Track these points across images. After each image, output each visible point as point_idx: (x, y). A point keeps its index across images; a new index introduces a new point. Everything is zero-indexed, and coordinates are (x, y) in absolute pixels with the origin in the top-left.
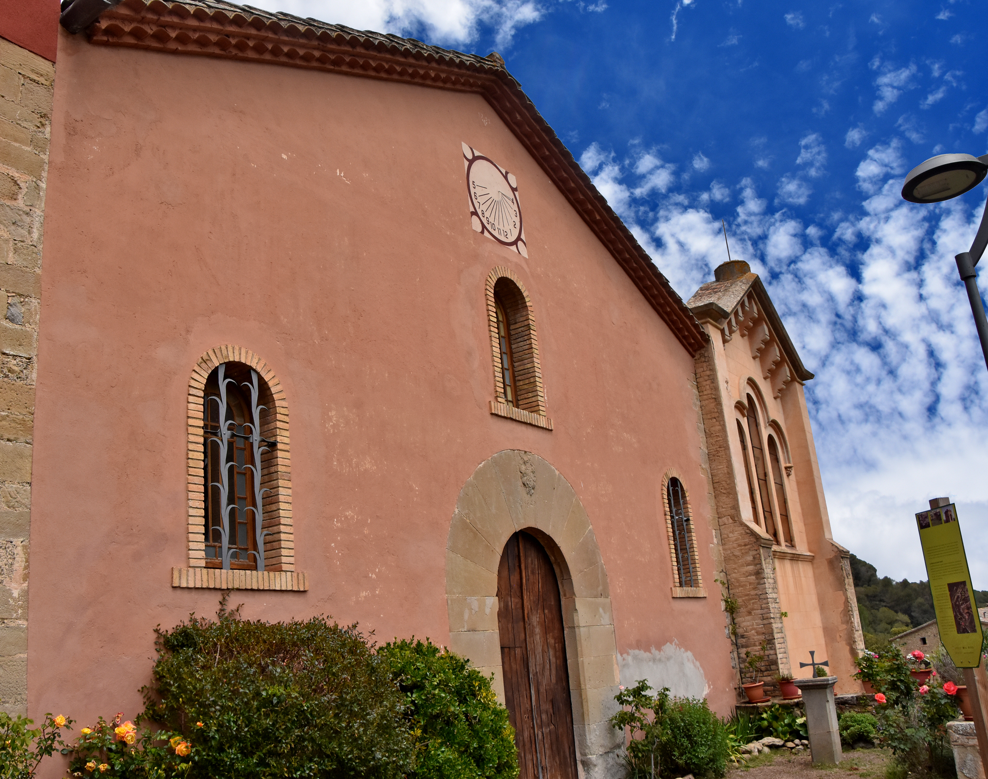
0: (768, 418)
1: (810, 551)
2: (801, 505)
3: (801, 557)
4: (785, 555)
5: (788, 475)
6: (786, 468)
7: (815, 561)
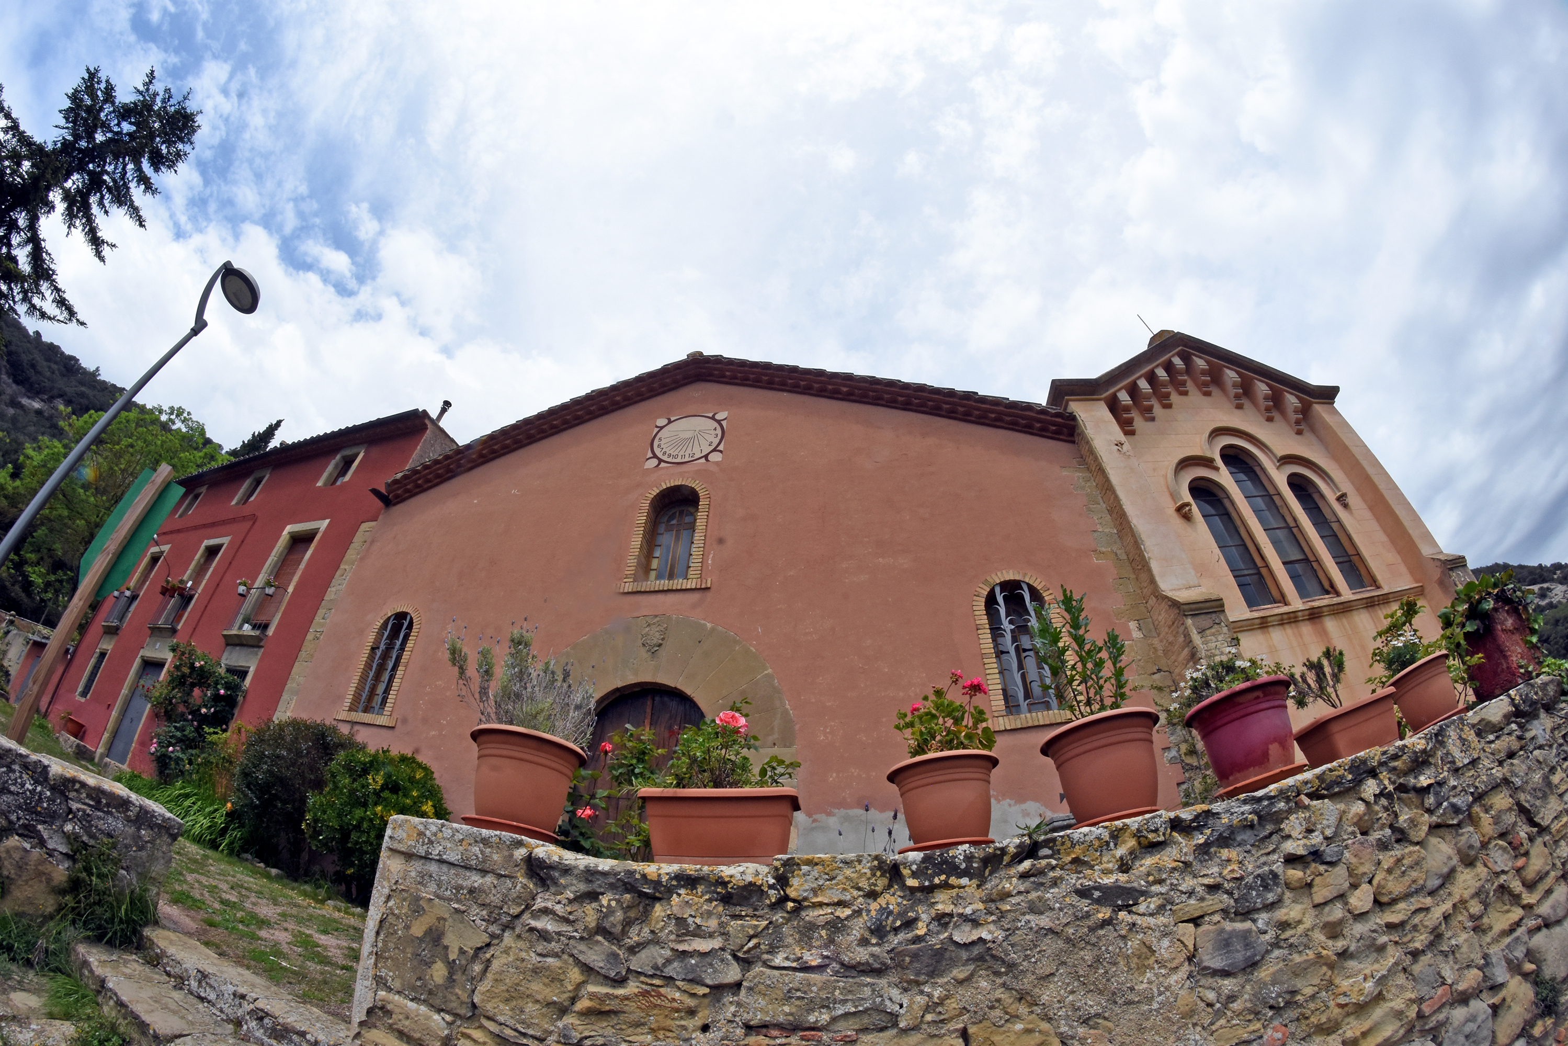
0: (1275, 457)
1: (1417, 582)
2: (1385, 531)
3: (1391, 596)
4: (1345, 605)
5: (1346, 506)
6: (1338, 499)
7: (1426, 591)
